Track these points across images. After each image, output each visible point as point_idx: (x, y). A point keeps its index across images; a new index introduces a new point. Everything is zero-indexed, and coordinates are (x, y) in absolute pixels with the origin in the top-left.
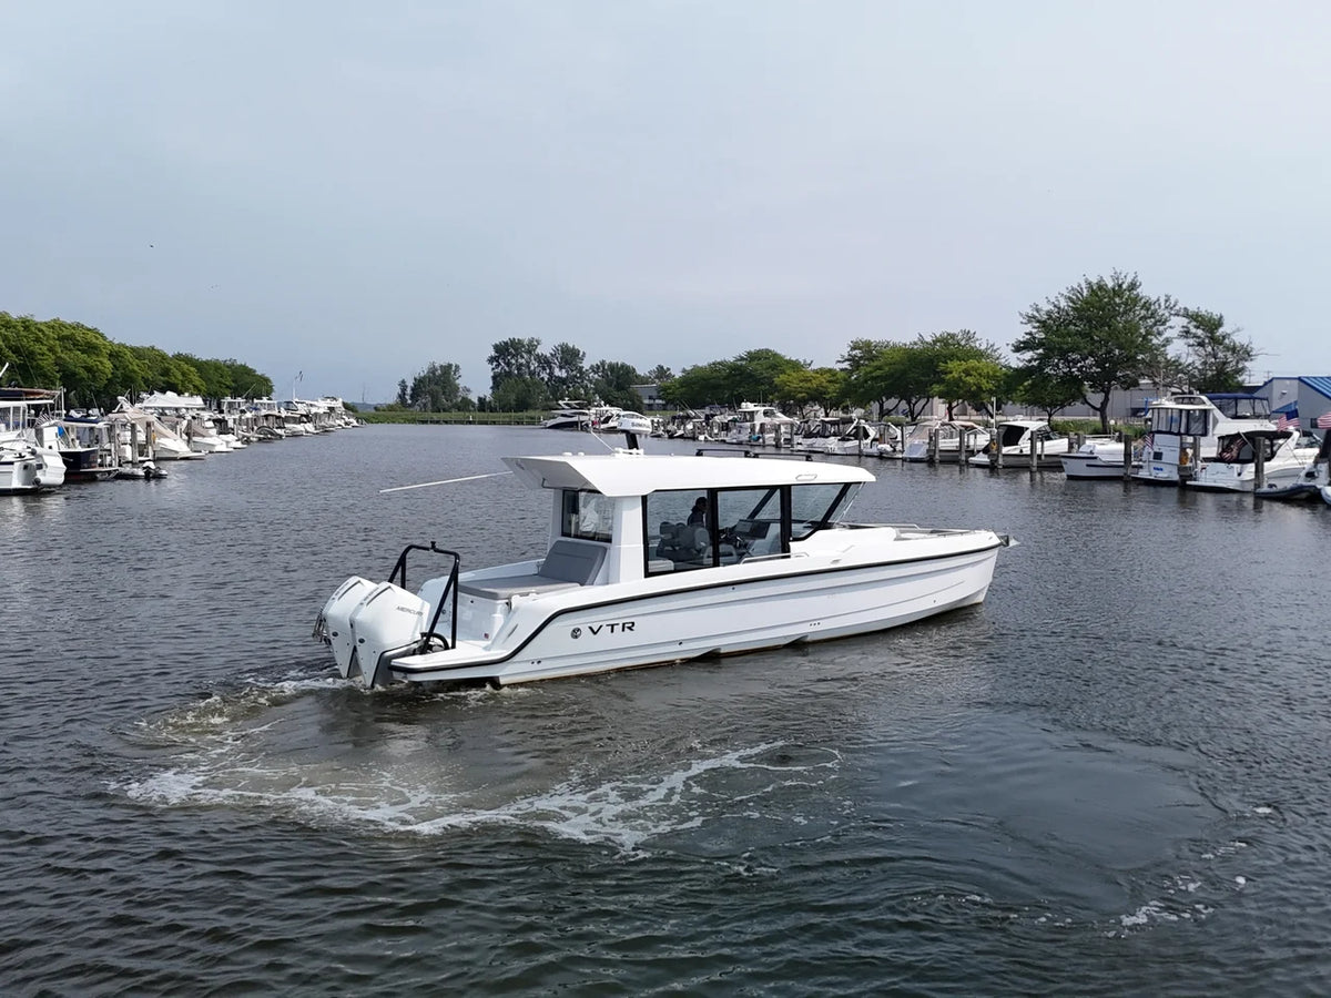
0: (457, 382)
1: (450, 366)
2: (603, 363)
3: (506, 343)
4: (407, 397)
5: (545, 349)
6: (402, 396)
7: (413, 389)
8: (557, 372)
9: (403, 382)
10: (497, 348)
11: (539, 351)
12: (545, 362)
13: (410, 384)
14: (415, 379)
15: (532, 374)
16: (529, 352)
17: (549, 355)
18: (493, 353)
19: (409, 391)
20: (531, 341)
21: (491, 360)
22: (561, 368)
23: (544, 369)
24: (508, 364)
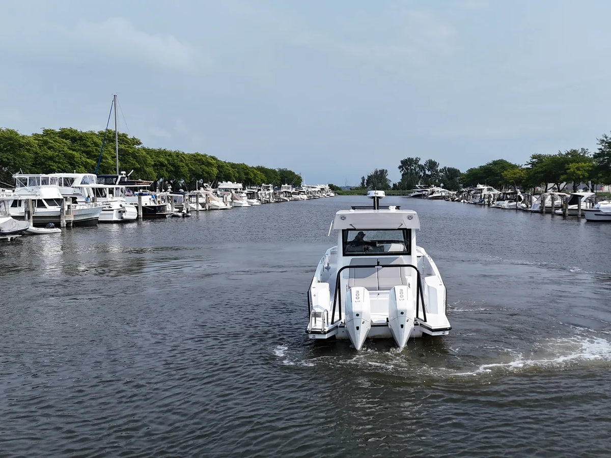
0: (387, 177)
1: (383, 170)
2: (445, 168)
3: (406, 160)
4: (365, 184)
5: (422, 162)
6: (363, 184)
7: (367, 180)
8: (427, 172)
9: (363, 177)
10: (402, 162)
11: (420, 163)
12: (422, 168)
13: (366, 178)
14: (368, 176)
15: (417, 173)
16: (416, 164)
17: (423, 165)
18: (401, 164)
19: (366, 181)
20: (416, 159)
21: (400, 167)
22: (429, 170)
23: (422, 171)
24: (407, 169)
